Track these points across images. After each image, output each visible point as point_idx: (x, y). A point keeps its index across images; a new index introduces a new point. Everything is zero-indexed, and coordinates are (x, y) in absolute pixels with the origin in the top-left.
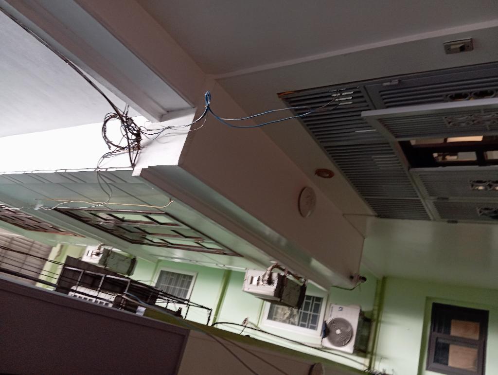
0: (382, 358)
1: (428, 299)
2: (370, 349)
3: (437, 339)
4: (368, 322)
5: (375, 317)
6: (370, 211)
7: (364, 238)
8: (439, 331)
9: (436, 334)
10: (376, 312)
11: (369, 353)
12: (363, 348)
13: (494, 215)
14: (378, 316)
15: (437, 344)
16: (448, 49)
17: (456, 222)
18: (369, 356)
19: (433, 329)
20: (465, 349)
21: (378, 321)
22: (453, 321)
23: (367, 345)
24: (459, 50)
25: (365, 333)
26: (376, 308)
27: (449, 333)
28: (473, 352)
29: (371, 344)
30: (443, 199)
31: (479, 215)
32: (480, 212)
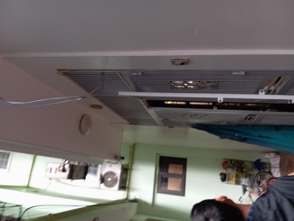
0: (134, 190)
1: (157, 154)
2: (127, 186)
3: (162, 176)
4: (126, 171)
5: (130, 167)
6: (125, 122)
7: (123, 131)
8: (163, 171)
9: (162, 173)
10: (130, 165)
11: (127, 188)
12: (123, 185)
13: (192, 126)
14: (131, 167)
15: (162, 178)
16: (173, 63)
17: (172, 127)
18: (127, 189)
19: (160, 171)
20: (176, 179)
21: (131, 169)
22: (170, 165)
23: (125, 183)
24: (180, 64)
25: (124, 177)
26: (130, 162)
27: (168, 172)
28: (180, 180)
29: (127, 183)
30: (166, 119)
31: (184, 125)
32: (185, 124)
